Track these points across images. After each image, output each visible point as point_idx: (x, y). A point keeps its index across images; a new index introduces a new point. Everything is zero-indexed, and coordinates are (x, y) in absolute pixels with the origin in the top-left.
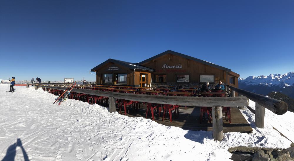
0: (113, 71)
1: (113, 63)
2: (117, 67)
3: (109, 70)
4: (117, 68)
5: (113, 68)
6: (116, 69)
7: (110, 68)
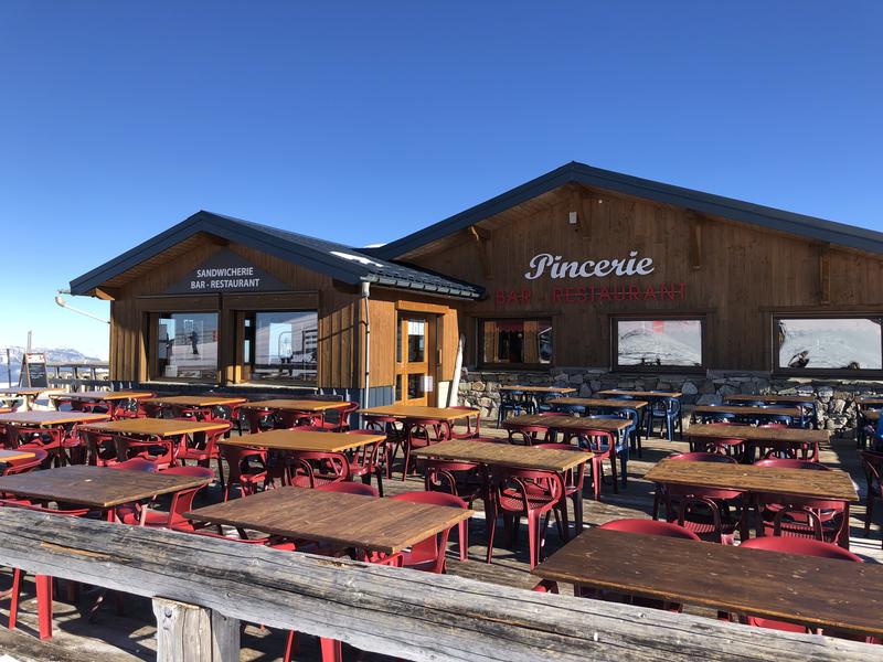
0: (220, 293)
1: (223, 243)
2: (249, 271)
3: (194, 285)
4: (248, 277)
5: (220, 272)
6: (240, 283)
7: (202, 274)
